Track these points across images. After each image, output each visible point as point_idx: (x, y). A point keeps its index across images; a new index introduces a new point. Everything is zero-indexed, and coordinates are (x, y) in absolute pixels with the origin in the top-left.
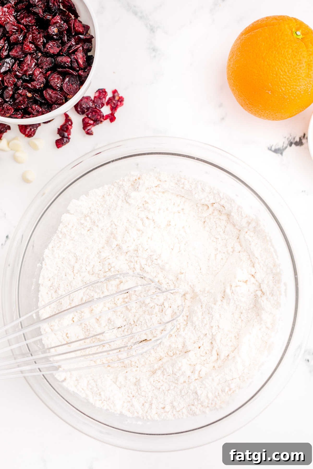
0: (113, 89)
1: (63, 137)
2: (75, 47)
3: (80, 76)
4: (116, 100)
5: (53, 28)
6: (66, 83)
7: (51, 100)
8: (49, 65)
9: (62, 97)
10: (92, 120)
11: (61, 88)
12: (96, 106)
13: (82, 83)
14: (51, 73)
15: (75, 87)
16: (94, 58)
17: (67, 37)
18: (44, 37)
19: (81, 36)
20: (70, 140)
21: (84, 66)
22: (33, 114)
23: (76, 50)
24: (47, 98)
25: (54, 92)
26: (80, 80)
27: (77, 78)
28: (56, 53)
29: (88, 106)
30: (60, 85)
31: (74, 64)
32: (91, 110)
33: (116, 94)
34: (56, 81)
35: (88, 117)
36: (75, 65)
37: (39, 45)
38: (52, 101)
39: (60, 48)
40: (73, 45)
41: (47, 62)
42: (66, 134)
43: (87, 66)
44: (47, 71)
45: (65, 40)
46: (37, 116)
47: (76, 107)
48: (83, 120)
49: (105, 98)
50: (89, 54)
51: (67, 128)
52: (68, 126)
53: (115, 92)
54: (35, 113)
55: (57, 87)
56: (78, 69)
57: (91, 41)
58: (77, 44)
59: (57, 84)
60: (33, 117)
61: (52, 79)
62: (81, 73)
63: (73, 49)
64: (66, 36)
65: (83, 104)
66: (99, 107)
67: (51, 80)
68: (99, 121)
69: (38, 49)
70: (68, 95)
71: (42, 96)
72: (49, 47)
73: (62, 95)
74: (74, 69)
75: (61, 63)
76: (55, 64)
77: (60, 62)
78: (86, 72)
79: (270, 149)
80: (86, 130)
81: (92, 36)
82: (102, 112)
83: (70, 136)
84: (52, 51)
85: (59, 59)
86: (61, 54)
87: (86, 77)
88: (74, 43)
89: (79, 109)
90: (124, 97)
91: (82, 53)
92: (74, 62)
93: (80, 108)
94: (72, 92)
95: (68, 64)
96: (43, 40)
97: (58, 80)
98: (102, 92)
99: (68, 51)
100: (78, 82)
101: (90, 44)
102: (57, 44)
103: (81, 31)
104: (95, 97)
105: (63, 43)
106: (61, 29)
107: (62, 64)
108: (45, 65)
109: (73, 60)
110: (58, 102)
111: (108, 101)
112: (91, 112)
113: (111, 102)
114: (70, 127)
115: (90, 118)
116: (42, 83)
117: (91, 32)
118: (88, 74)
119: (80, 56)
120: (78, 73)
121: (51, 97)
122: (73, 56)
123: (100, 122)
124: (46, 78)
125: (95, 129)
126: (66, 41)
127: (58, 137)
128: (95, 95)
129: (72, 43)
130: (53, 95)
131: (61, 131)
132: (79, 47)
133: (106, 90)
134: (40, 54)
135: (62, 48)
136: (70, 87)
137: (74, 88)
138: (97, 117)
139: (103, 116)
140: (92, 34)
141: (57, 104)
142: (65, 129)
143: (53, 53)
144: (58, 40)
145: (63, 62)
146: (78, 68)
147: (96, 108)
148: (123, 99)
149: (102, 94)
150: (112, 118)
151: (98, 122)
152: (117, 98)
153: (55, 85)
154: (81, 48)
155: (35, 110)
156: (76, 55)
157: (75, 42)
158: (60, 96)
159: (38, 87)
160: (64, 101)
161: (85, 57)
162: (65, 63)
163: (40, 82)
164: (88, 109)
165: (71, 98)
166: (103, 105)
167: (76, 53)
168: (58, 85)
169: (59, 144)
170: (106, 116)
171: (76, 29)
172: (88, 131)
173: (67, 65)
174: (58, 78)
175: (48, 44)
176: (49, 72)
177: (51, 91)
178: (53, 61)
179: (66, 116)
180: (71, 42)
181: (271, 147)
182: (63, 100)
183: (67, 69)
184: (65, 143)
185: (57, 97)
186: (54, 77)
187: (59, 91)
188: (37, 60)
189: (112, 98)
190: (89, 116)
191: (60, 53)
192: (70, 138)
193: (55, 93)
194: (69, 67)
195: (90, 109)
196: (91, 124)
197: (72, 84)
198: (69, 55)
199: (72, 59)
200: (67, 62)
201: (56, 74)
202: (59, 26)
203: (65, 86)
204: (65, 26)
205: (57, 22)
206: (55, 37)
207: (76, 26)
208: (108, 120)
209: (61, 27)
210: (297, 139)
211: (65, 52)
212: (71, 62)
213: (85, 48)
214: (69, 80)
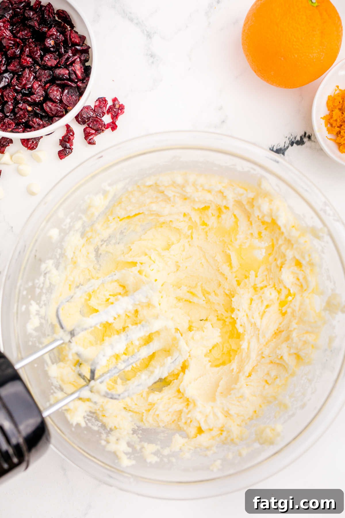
0: (113, 97)
1: (65, 147)
2: (72, 59)
3: (78, 88)
4: (117, 109)
5: (49, 41)
6: (66, 95)
7: (51, 113)
8: (48, 77)
9: (62, 109)
10: (94, 129)
11: (61, 101)
12: (97, 115)
13: (81, 94)
14: (50, 85)
15: (75, 98)
16: (91, 68)
17: (64, 49)
18: (41, 49)
19: (78, 47)
20: (73, 150)
21: (83, 77)
22: (34, 128)
23: (74, 62)
24: (47, 111)
25: (54, 105)
26: (79, 91)
27: (76, 90)
28: (54, 66)
29: (89, 116)
30: (60, 98)
31: (72, 76)
32: (92, 119)
33: (116, 102)
34: (55, 93)
35: (89, 127)
36: (73, 77)
37: (36, 58)
38: (52, 114)
39: (58, 61)
40: (70, 57)
41: (46, 75)
42: (68, 145)
43: (85, 77)
44: (46, 83)
45: (62, 52)
46: (38, 129)
47: (77, 117)
48: (85, 130)
49: (106, 107)
50: (87, 64)
51: (69, 139)
52: (69, 136)
53: (115, 100)
54: (36, 126)
55: (56, 100)
57: (88, 51)
58: (74, 55)
59: (57, 96)
60: (34, 130)
61: (51, 91)
62: (80, 84)
63: (71, 61)
64: (63, 48)
65: (84, 114)
66: (100, 117)
67: (50, 93)
68: (100, 130)
69: (35, 62)
70: (68, 106)
71: (42, 109)
72: (47, 60)
73: (62, 108)
74: (72, 81)
75: (59, 76)
76: (53, 76)
78: (85, 83)
79: (272, 150)
80: (88, 140)
81: (89, 46)
82: (103, 121)
83: (72, 147)
84: (49, 64)
85: (58, 71)
86: (59, 66)
87: (85, 88)
89: (80, 119)
90: (124, 104)
91: (79, 65)
92: (72, 74)
94: (71, 104)
95: (66, 76)
96: (40, 53)
97: (57, 92)
98: (102, 101)
99: (66, 63)
100: (77, 94)
101: (87, 54)
102: (54, 57)
103: (78, 42)
104: (95, 106)
105: (61, 55)
106: (58, 41)
107: (61, 76)
108: (44, 77)
109: (71, 72)
110: (59, 114)
111: (109, 109)
112: (92, 122)
113: (111, 110)
114: (72, 138)
115: (91, 128)
117: (88, 42)
118: (87, 85)
119: (78, 68)
120: (77, 85)
121: (51, 109)
122: (71, 67)
123: (102, 131)
124: (45, 91)
125: (97, 138)
126: (63, 53)
127: (61, 148)
128: (95, 104)
129: (70, 54)
130: (53, 108)
131: (63, 142)
132: (77, 59)
133: (106, 99)
134: (38, 67)
135: (59, 60)
136: (69, 99)
137: (73, 100)
138: (99, 126)
139: (105, 125)
140: (89, 44)
141: (57, 117)
142: (67, 140)
143: (51, 66)
144: (55, 52)
145: (61, 74)
146: (76, 79)
147: (96, 117)
148: (124, 106)
149: (102, 103)
150: (113, 126)
151: (99, 132)
152: (117, 106)
153: (54, 97)
154: (78, 60)
155: (36, 124)
156: (74, 67)
157: (72, 53)
158: (60, 108)
159: (37, 100)
160: (64, 113)
161: (83, 68)
162: (63, 75)
163: (40, 95)
164: (89, 118)
165: (71, 110)
166: (104, 114)
167: (74, 64)
168: (58, 98)
169: (62, 154)
170: (107, 124)
171: (73, 40)
172: (90, 141)
174: (57, 91)
175: (45, 57)
176: (48, 85)
177: (51, 104)
178: (52, 73)
179: (68, 126)
180: (68, 54)
181: (273, 148)
182: (63, 112)
183: (66, 81)
184: (67, 154)
185: (57, 110)
186: (53, 89)
187: (58, 103)
188: (35, 73)
189: (113, 106)
190: (91, 126)
192: (73, 149)
193: (55, 106)
194: (67, 79)
196: (92, 134)
197: (72, 96)
198: (66, 67)
199: (70, 71)
200: (66, 74)
201: (55, 87)
202: (55, 38)
203: (64, 98)
204: (61, 37)
205: (53, 34)
206: (52, 49)
207: (73, 37)
208: (110, 129)
209: (57, 38)
210: (298, 138)
211: (63, 63)
212: (69, 74)
213: (82, 59)
214: (68, 92)
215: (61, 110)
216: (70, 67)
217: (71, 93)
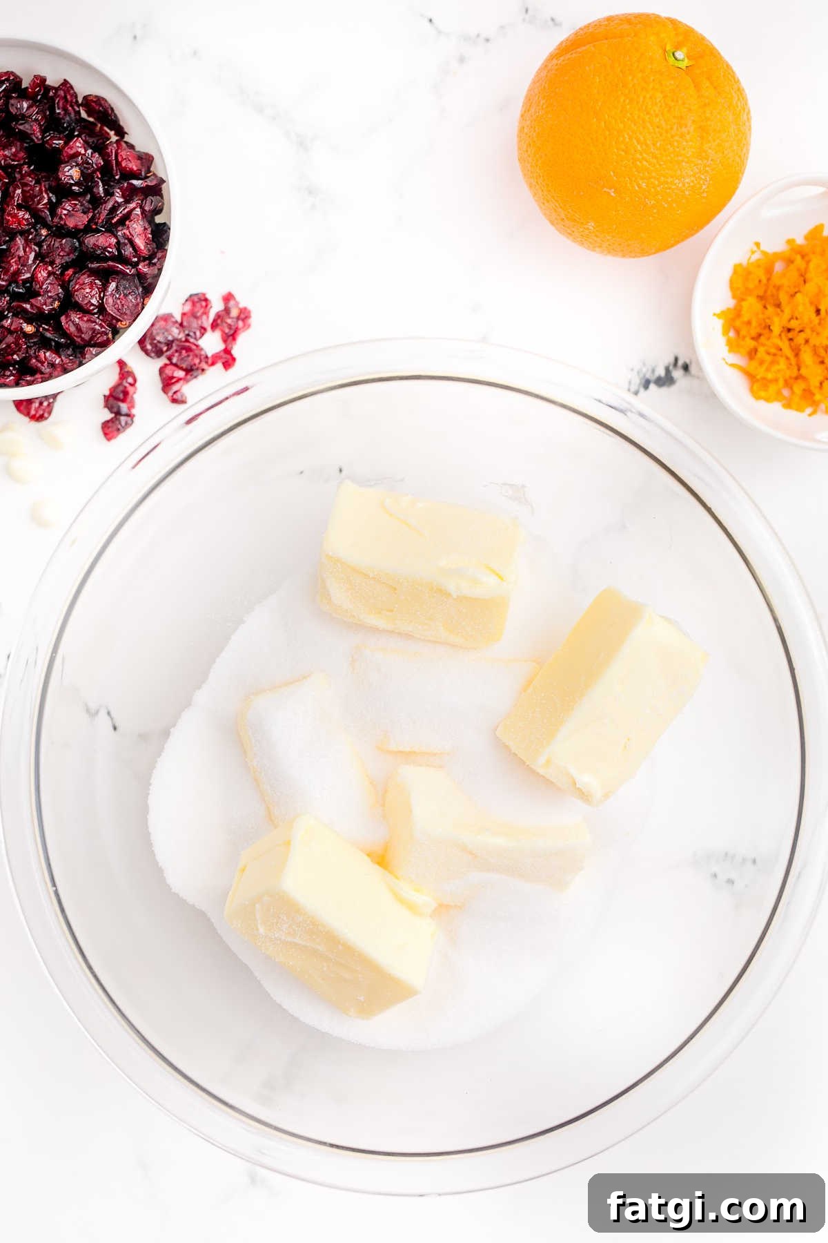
0: (225, 292)
1: (118, 413)
2: (124, 210)
3: (141, 276)
4: (233, 318)
5: (69, 170)
6: (112, 295)
7: (80, 337)
8: (68, 255)
9: (105, 328)
10: (181, 369)
11: (102, 308)
12: (188, 335)
13: (148, 290)
14: (75, 273)
15: (133, 301)
16: (170, 229)
17: (103, 186)
18: (50, 189)
19: (135, 182)
20: (135, 419)
21: (149, 251)
22: (43, 375)
23: (127, 217)
24: (72, 333)
25: (85, 319)
26: (142, 285)
27: (136, 281)
28: (82, 227)
29: (170, 338)
30: (98, 301)
31: (124, 250)
32: (178, 346)
33: (232, 303)
34: (88, 292)
35: (172, 364)
36: (128, 251)
37: (40, 210)
38: (83, 339)
39: (90, 215)
40: (119, 205)
41: (63, 249)
42: (124, 407)
43: (156, 250)
44: (65, 268)
45: (99, 193)
46: (52, 377)
47: (141, 342)
48: (161, 371)
49: (206, 313)
50: (159, 219)
51: (126, 393)
52: (125, 387)
53: (228, 298)
54: (46, 370)
55: (90, 306)
56: (136, 259)
57: (160, 190)
58: (128, 201)
59: (92, 297)
60: (43, 380)
61: (77, 287)
62: (143, 268)
63: (120, 215)
64: (100, 184)
65: (158, 334)
66: (196, 339)
67: (75, 291)
68: (197, 369)
69: (38, 219)
70: (118, 320)
71: (59, 329)
72: (65, 215)
73: (104, 324)
74: (125, 261)
75: (95, 250)
76: (81, 252)
77: (92, 247)
78: (155, 264)
80: (170, 394)
81: (161, 178)
82: (202, 349)
83: (134, 411)
84: (71, 223)
85: (91, 240)
86: (94, 227)
87: (157, 276)
88: (120, 200)
89: (149, 347)
90: (250, 307)
91: (141, 223)
92: (126, 245)
93: (151, 344)
94: (126, 314)
95: (111, 250)
96: (49, 199)
97: (92, 288)
98: (199, 302)
99: (109, 220)
100: (138, 289)
101: (158, 197)
102: (81, 206)
103: (135, 168)
104: (184, 314)
105: (96, 202)
106: (88, 169)
107: (99, 252)
108: (59, 255)
109: (122, 241)
110: (98, 339)
111: (215, 321)
112: (176, 351)
113: (222, 321)
114: (130, 389)
115: (176, 365)
116: (55, 300)
117: (158, 169)
118: (160, 270)
119: (138, 230)
120: (137, 270)
121: (79, 329)
122: (122, 230)
123: (200, 371)
124: (65, 286)
125: (190, 389)
126: (103, 195)
127: (108, 415)
128: (183, 309)
129: (117, 199)
130: (84, 325)
131: (111, 401)
132: (134, 208)
133: (208, 296)
134: (44, 232)
135: (93, 212)
136: (121, 302)
137: (131, 305)
138: (192, 360)
139: (207, 357)
140: (161, 174)
141: (94, 346)
142: (121, 396)
143: (76, 227)
144: (83, 194)
145: (98, 246)
146: (134, 257)
147: (187, 341)
148: (249, 312)
149: (198, 305)
150: (227, 359)
151: (195, 373)
152: (234, 313)
153: (86, 302)
154: (138, 211)
155: (46, 364)
156: (128, 227)
157: (123, 196)
158: (101, 326)
159: (47, 308)
160: (110, 336)
161: (149, 230)
162: (105, 249)
163: (51, 297)
164: (169, 344)
165: (128, 327)
166: (203, 331)
167: (127, 223)
168: (94, 301)
169: (110, 429)
170: (213, 356)
171: (123, 165)
172: (175, 397)
173: (109, 252)
174: (91, 285)
175: (60, 206)
176: (70, 272)
177: (78, 316)
178: (77, 244)
179: (121, 364)
180: (113, 198)
182: (107, 334)
183: (111, 263)
184: (123, 427)
185: (94, 330)
186: (81, 282)
187: (96, 314)
188: (40, 245)
189: (224, 313)
190: (174, 360)
191: (91, 227)
192: (134, 416)
193: (89, 321)
194: (113, 258)
195: (174, 345)
196: (179, 380)
197: (126, 296)
198: (111, 229)
199: (120, 239)
200: (110, 246)
201: (86, 276)
202: (83, 163)
203: (109, 303)
204: (97, 160)
205: (77, 154)
206: (75, 188)
207: (123, 159)
208: (219, 366)
209: (88, 163)
210: (661, 372)
211: (103, 222)
212: (119, 245)
213: (147, 208)
214: (117, 287)
215: (103, 330)
216: (120, 228)
217: (125, 288)
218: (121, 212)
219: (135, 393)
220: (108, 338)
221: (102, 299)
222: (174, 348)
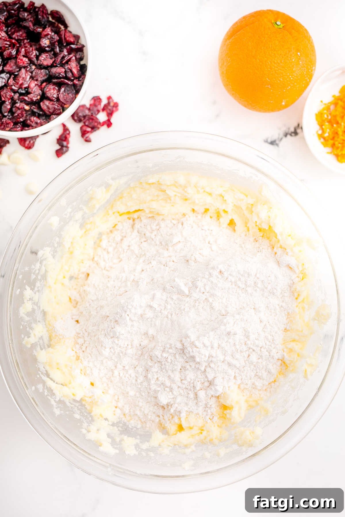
0: (108, 96)
1: (62, 146)
2: (68, 57)
3: (74, 85)
4: (111, 106)
5: (45, 41)
6: (62, 93)
8: (44, 77)
10: (89, 127)
11: (58, 99)
12: (92, 113)
13: (77, 92)
14: (47, 85)
15: (71, 96)
16: (87, 66)
17: (59, 48)
18: (36, 49)
19: (73, 46)
20: (69, 149)
21: (78, 75)
22: (32, 126)
23: (69, 60)
24: (45, 110)
25: (51, 103)
26: (75, 89)
27: (73, 88)
28: (50, 65)
29: (85, 114)
31: (68, 74)
33: (111, 100)
34: (52, 91)
35: (85, 125)
36: (70, 75)
37: (32, 58)
38: (50, 112)
39: (53, 60)
40: (66, 56)
41: (42, 74)
42: (65, 143)
43: (81, 75)
44: (42, 82)
45: (57, 51)
46: (36, 127)
47: (73, 116)
48: (81, 128)
49: (100, 105)
50: (82, 63)
51: (66, 138)
52: (66, 135)
53: (109, 98)
54: (33, 124)
55: (53, 98)
56: (73, 78)
57: (83, 50)
58: (69, 54)
59: (54, 94)
60: (32, 129)
62: (76, 82)
63: (66, 60)
64: (57, 47)
65: (80, 113)
66: (95, 114)
67: (47, 91)
69: (31, 62)
70: (65, 104)
71: (40, 108)
72: (43, 60)
73: (59, 106)
74: (68, 79)
75: (56, 74)
76: (50, 75)
77: (54, 73)
78: (80, 81)
79: (266, 142)
81: (83, 45)
82: (98, 119)
83: (69, 145)
84: (45, 63)
85: (54, 70)
87: (81, 86)
88: (66, 54)
89: (76, 118)
90: (118, 102)
91: (75, 63)
92: (68, 72)
93: (77, 117)
94: (68, 102)
95: (62, 74)
96: (36, 53)
98: (97, 100)
99: (61, 61)
100: (73, 91)
101: (82, 53)
102: (49, 56)
103: (72, 41)
104: (91, 105)
105: (56, 55)
106: (53, 40)
107: (57, 75)
108: (40, 77)
109: (67, 70)
110: (56, 112)
111: (104, 107)
112: (87, 120)
113: (107, 108)
114: (68, 136)
115: (87, 126)
116: (38, 95)
117: (82, 41)
118: (83, 83)
119: (73, 66)
120: (73, 82)
121: (49, 108)
122: (67, 66)
123: (97, 128)
124: (42, 90)
125: (93, 136)
127: (58, 147)
128: (90, 103)
130: (50, 106)
131: (60, 141)
132: (72, 57)
133: (101, 97)
134: (34, 67)
135: (55, 59)
136: (66, 97)
137: (70, 98)
138: (94, 123)
139: (100, 123)
140: (83, 43)
141: (55, 115)
143: (47, 65)
144: (50, 51)
145: (57, 73)
147: (92, 115)
148: (118, 104)
150: (109, 124)
151: (95, 129)
152: (112, 104)
153: (51, 96)
154: (74, 58)
155: (34, 123)
156: (70, 65)
157: (67, 52)
158: (58, 106)
159: (34, 99)
160: (61, 111)
161: (79, 66)
162: (60, 74)
163: (36, 94)
164: (84, 117)
165: (68, 108)
166: (99, 112)
167: (69, 63)
168: (55, 96)
169: (59, 153)
170: (103, 122)
171: (67, 39)
172: (87, 139)
173: (62, 75)
174: (54, 89)
175: (41, 56)
176: (44, 84)
178: (48, 72)
179: (64, 125)
180: (63, 53)
181: (267, 139)
182: (60, 110)
183: (62, 80)
184: (64, 152)
185: (55, 108)
186: (49, 88)
187: (56, 101)
188: (32, 73)
189: (107, 104)
190: (87, 124)
191: (54, 65)
192: (69, 147)
193: (53, 104)
194: (63, 78)
196: (88, 132)
197: (68, 94)
198: (62, 65)
200: (62, 72)
201: (51, 85)
202: (50, 38)
203: (61, 97)
204: (56, 37)
205: (48, 34)
206: (47, 49)
207: (67, 37)
208: (105, 126)
209: (53, 38)
210: (292, 130)
211: (59, 62)
212: (66, 72)
213: (78, 57)
214: (65, 90)
215: (59, 108)
216: (66, 65)
217: (68, 91)
218: (66, 58)
219: (69, 137)
220: (60, 112)
221: (58, 95)
222: (87, 118)
